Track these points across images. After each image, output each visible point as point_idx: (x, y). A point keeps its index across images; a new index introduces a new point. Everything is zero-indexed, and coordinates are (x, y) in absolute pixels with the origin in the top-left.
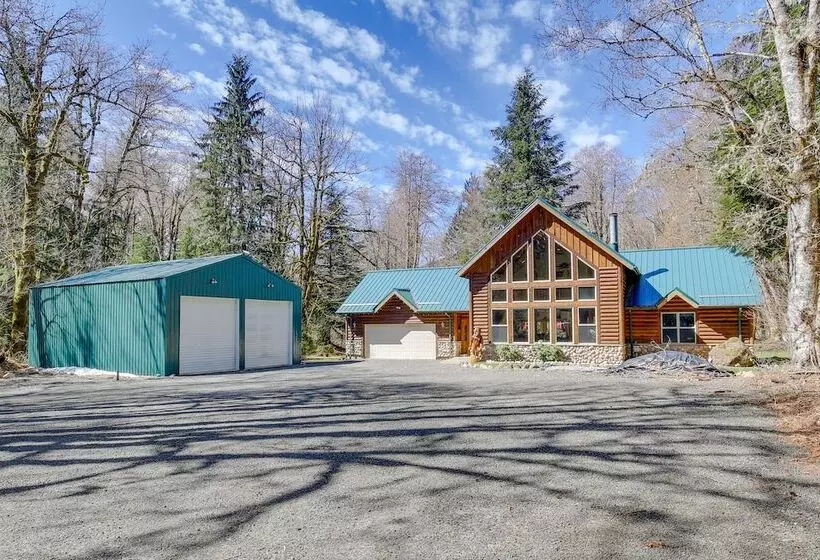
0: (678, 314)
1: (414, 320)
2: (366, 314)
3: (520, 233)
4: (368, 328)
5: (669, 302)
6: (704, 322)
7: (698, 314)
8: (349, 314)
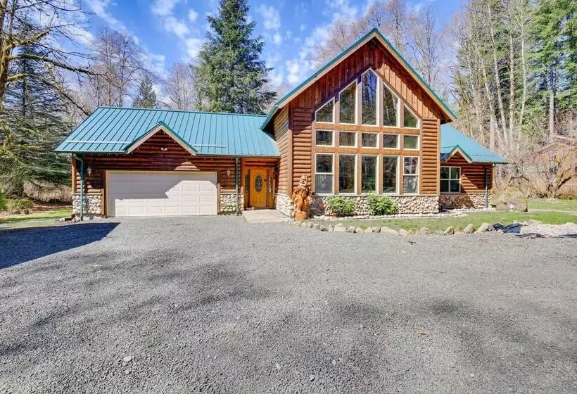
0: (450, 167)
1: (187, 166)
2: (113, 155)
3: (349, 68)
4: (110, 176)
5: (452, 158)
6: (466, 175)
7: (462, 169)
8: (79, 155)
